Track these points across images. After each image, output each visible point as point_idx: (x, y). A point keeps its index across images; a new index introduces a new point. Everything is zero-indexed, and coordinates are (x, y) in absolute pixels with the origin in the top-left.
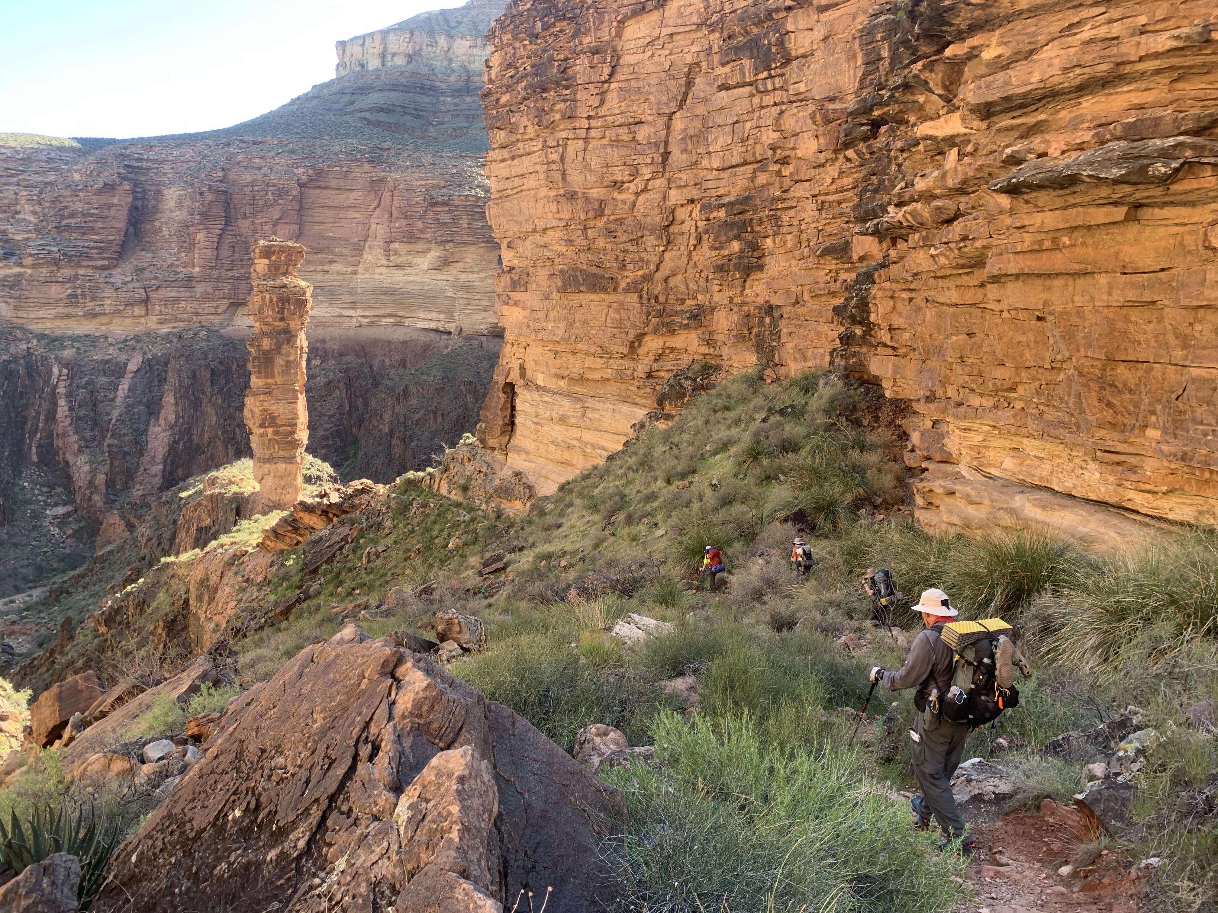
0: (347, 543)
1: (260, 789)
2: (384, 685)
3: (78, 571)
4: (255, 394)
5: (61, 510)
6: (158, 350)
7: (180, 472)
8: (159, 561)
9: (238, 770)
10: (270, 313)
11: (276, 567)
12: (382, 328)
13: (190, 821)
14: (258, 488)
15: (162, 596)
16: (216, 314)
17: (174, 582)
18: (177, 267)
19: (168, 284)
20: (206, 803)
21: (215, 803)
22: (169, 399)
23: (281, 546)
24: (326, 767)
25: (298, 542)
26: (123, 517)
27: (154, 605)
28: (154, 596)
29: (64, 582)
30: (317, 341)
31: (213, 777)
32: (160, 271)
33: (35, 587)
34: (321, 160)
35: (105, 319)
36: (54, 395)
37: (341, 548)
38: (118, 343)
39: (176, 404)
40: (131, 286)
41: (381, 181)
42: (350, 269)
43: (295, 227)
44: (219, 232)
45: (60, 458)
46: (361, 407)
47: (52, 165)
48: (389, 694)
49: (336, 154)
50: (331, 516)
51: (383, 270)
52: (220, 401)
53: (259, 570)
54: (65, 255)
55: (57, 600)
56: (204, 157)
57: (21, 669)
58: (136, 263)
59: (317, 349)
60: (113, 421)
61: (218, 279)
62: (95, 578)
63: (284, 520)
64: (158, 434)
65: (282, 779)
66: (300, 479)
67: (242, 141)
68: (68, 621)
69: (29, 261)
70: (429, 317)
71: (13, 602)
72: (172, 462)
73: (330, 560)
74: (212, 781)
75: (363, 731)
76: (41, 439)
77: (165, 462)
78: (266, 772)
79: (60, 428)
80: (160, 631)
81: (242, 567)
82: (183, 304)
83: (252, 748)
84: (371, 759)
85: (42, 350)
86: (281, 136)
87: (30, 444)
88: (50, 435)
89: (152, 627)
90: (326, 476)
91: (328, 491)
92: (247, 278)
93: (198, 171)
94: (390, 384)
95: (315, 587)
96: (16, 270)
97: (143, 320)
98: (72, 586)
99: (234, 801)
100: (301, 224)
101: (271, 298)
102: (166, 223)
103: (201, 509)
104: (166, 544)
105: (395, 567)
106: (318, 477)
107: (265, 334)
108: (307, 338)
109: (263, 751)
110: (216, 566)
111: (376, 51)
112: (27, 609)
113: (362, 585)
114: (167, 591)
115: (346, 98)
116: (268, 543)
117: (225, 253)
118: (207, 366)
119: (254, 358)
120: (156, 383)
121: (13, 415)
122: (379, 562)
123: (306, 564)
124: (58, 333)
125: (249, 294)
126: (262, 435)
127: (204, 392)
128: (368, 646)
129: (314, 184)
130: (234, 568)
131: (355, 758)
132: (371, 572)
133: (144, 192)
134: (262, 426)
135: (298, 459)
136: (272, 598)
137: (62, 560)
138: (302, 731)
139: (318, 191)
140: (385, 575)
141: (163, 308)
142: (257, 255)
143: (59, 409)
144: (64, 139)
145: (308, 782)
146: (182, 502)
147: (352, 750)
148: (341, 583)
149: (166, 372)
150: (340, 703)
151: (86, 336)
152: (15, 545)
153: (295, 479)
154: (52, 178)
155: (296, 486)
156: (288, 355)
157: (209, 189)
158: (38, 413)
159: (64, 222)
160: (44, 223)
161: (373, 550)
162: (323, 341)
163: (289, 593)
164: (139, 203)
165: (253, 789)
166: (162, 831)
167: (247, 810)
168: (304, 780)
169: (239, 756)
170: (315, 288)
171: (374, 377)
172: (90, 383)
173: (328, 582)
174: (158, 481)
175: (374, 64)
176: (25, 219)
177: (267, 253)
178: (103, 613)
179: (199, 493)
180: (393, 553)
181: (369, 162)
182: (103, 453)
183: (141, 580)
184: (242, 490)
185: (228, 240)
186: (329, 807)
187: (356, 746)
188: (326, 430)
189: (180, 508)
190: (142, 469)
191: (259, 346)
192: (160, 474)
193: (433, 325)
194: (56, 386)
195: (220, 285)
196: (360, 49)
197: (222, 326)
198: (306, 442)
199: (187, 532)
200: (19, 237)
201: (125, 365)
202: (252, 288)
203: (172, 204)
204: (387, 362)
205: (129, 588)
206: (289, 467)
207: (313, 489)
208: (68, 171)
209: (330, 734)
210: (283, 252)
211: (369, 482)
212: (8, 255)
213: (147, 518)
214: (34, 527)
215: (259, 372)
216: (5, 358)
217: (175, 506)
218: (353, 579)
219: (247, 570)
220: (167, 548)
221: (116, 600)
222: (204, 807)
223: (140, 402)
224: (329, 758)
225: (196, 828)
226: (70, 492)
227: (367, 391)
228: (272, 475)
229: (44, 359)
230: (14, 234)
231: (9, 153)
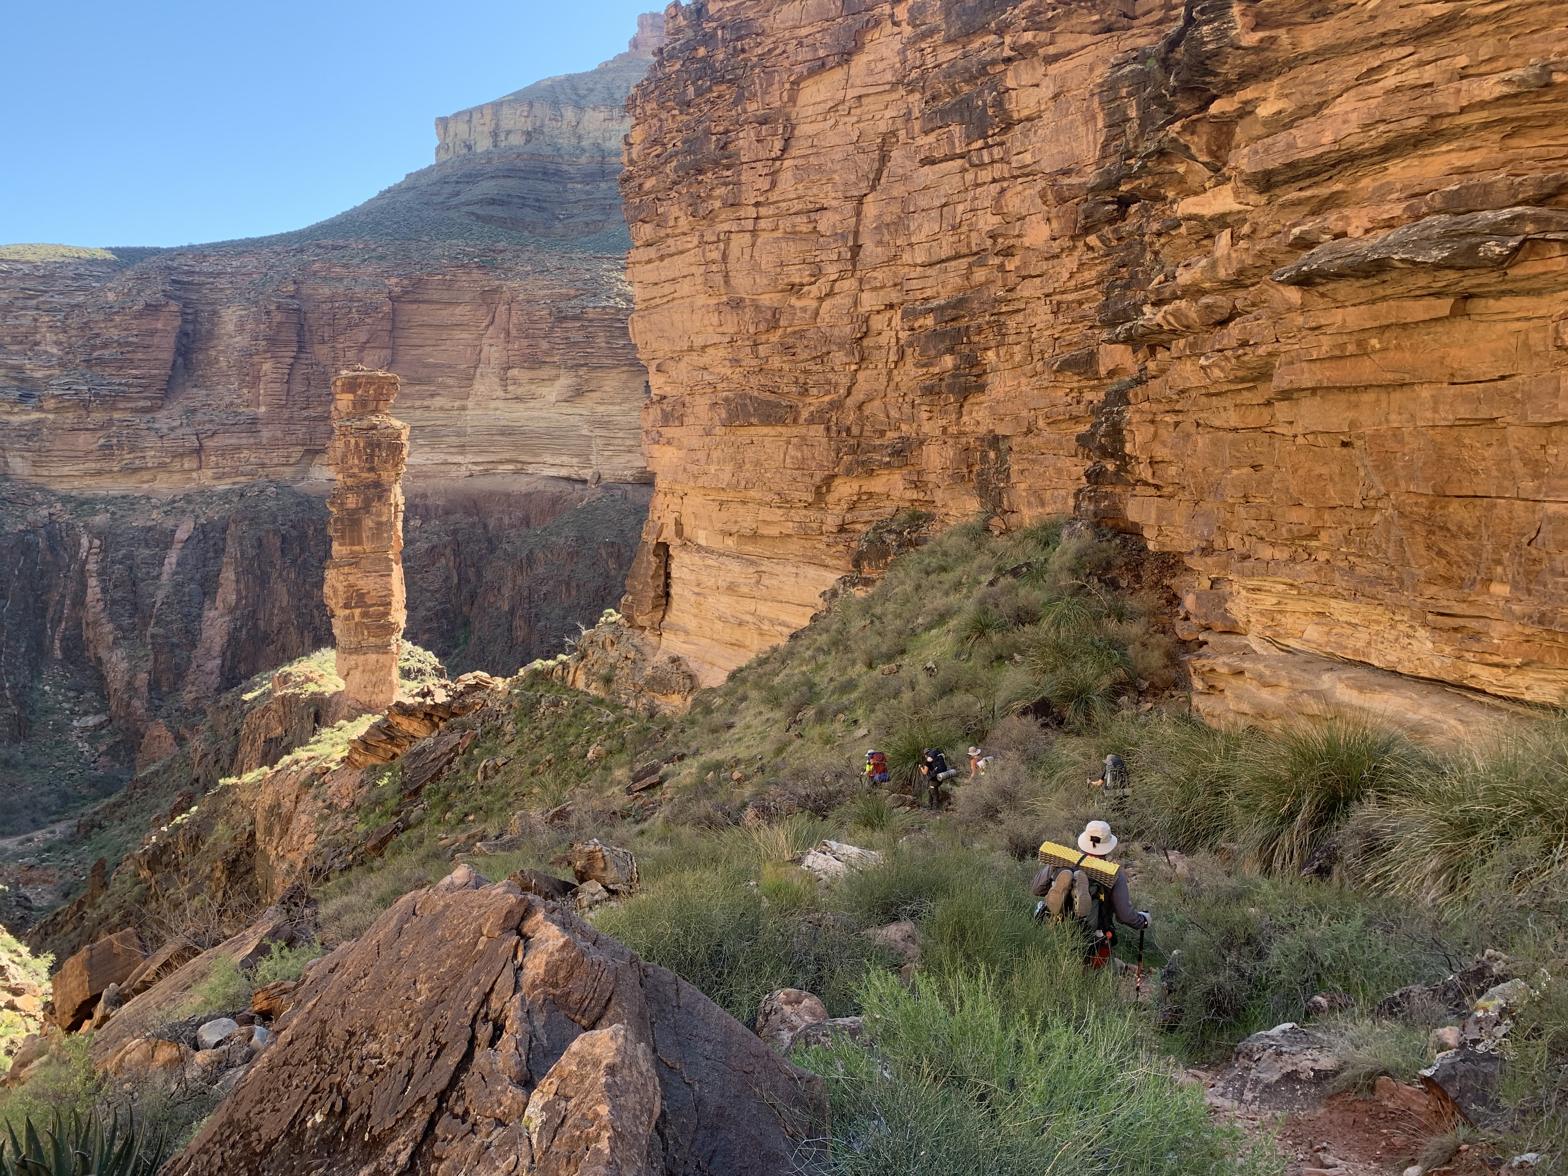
0: (457, 754)
1: (348, 1085)
2: (506, 944)
3: (113, 799)
4: (337, 566)
5: (91, 721)
6: (214, 513)
7: (243, 668)
8: (217, 784)
9: (319, 1060)
10: (356, 462)
11: (366, 788)
12: (499, 478)
13: (257, 1129)
14: (342, 686)
15: (220, 828)
16: (288, 465)
17: (236, 810)
18: (238, 406)
19: (226, 428)
20: (278, 1106)
21: (289, 1105)
22: (228, 575)
23: (373, 760)
24: (434, 1054)
25: (395, 755)
26: (170, 728)
27: (211, 840)
28: (211, 827)
29: (96, 813)
30: (416, 496)
31: (287, 1070)
32: (216, 413)
33: (59, 821)
34: (418, 267)
35: (146, 475)
36: (83, 573)
37: (450, 762)
38: (163, 505)
39: (238, 581)
40: (180, 432)
41: (494, 291)
42: (457, 404)
43: (387, 352)
44: (289, 361)
45: (91, 653)
46: (473, 579)
47: (81, 283)
48: (515, 956)
49: (437, 259)
50: (436, 720)
51: (500, 404)
52: (293, 576)
53: (344, 791)
54: (96, 395)
55: (87, 837)
56: (271, 267)
57: (41, 927)
58: (186, 402)
59: (416, 506)
60: (158, 605)
61: (290, 420)
62: (135, 807)
63: (376, 727)
64: (214, 619)
65: (376, 1072)
66: (396, 673)
67: (319, 246)
68: (101, 864)
69: (51, 404)
70: (558, 461)
71: (30, 840)
72: (233, 656)
73: (435, 778)
74: (286, 1075)
75: (482, 1006)
76: (66, 629)
77: (223, 655)
78: (356, 1062)
79: (90, 615)
80: (218, 874)
81: (322, 789)
82: (245, 454)
83: (337, 1030)
84: (492, 1043)
85: (67, 516)
86: (367, 238)
87: (53, 636)
88: (78, 625)
89: (208, 870)
90: (429, 669)
91: (432, 688)
92: (326, 418)
93: (264, 285)
94: (509, 548)
95: (417, 812)
96: (35, 416)
97: (195, 475)
98: (105, 818)
99: (314, 1102)
100: (394, 348)
101: (357, 443)
102: (223, 351)
103: (270, 715)
104: (225, 761)
105: (520, 784)
106: (419, 670)
107: (349, 489)
108: (403, 493)
109: (352, 1034)
110: (289, 788)
111: (486, 129)
112: (48, 850)
113: (477, 809)
114: (228, 822)
115: (448, 189)
116: (357, 757)
117: (298, 387)
118: (276, 532)
119: (336, 520)
120: (211, 554)
121: (31, 600)
122: (498, 778)
123: (404, 783)
124: (88, 494)
125: (329, 438)
126: (347, 618)
127: (272, 565)
128: (486, 892)
129: (410, 297)
130: (312, 791)
131: (472, 1041)
132: (489, 792)
133: (196, 313)
134: (346, 606)
135: (394, 648)
136: (361, 828)
137: (93, 785)
138: (402, 1007)
139: (415, 306)
140: (506, 795)
141: (220, 459)
142: (339, 389)
143: (89, 591)
144: (96, 250)
145: (410, 1075)
146: (246, 706)
147: (468, 1032)
148: (450, 807)
149: (224, 539)
150: (451, 968)
151: (123, 497)
152: (34, 767)
153: (390, 673)
154: (80, 298)
155: (391, 682)
156: (379, 514)
157: (278, 308)
158: (63, 596)
159: (95, 354)
160: (70, 356)
161: (491, 763)
162: (424, 496)
163: (383, 822)
164: (189, 328)
165: (339, 1086)
166: (221, 1143)
167: (330, 1113)
168: (405, 1072)
169: (321, 1041)
170: (413, 428)
171: (490, 540)
172: (129, 556)
173: (433, 806)
174: (214, 680)
175: (483, 145)
176: (46, 352)
177: (351, 386)
178: (146, 852)
179: (268, 694)
180: (517, 767)
181: (479, 267)
182: (145, 645)
183: (194, 809)
184: (322, 689)
185: (301, 371)
186: (439, 1110)
187: (472, 1026)
188: (428, 610)
189: (243, 714)
190: (194, 665)
191: (342, 504)
192: (217, 671)
193: (564, 472)
194: (85, 562)
195: (292, 427)
196: (465, 127)
197: (295, 480)
198: (403, 625)
199: (252, 745)
200: (39, 374)
201: (173, 532)
202: (332, 431)
203: (231, 327)
204: (506, 521)
205: (178, 820)
206: (382, 658)
207: (414, 686)
208: (101, 290)
209: (439, 1010)
210: (371, 384)
211: (484, 675)
212: (25, 397)
213: (201, 728)
214: (57, 742)
215: (343, 537)
216: (22, 527)
217: (236, 712)
218: (466, 802)
219: (329, 792)
220: (226, 766)
221: (161, 835)
222: (275, 1110)
223: (192, 579)
224: (437, 1042)
225: (265, 1138)
226: (103, 697)
227: (481, 558)
228: (360, 668)
229: (71, 527)
230: (32, 370)
231: (26, 269)
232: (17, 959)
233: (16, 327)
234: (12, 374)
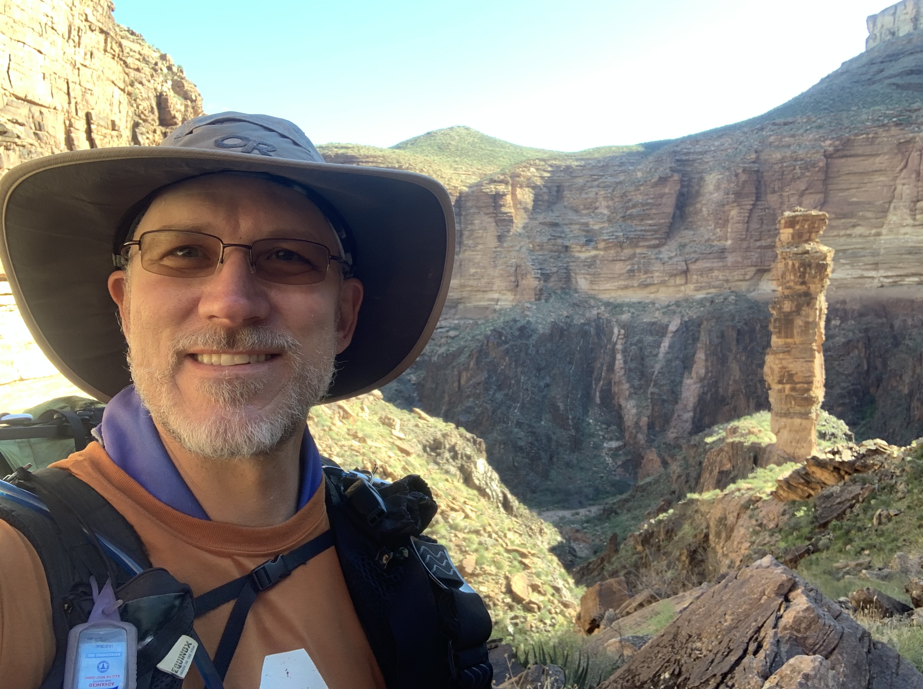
0: (858, 501)
1: (683, 661)
2: (776, 603)
3: (624, 496)
4: (775, 353)
5: (614, 444)
6: (693, 314)
7: (707, 420)
8: (686, 497)
9: (673, 647)
10: (792, 277)
11: (787, 517)
12: (905, 288)
13: (639, 675)
14: (774, 439)
15: (686, 527)
16: (744, 280)
17: (698, 516)
18: (713, 241)
19: (704, 256)
20: (650, 665)
21: (655, 666)
22: (701, 356)
23: (793, 497)
24: (725, 654)
25: (810, 496)
26: (659, 455)
27: (680, 534)
28: (680, 526)
29: (614, 504)
30: (837, 302)
31: (658, 648)
32: (699, 246)
33: (593, 505)
34: (847, 130)
35: (653, 289)
36: (613, 351)
37: (852, 506)
38: (662, 308)
39: (706, 360)
40: (675, 260)
41: (908, 142)
42: (873, 231)
43: (820, 196)
44: (749, 207)
45: (615, 402)
46: (879, 366)
47: (622, 168)
48: (779, 610)
49: (863, 122)
50: (843, 473)
51: (908, 230)
52: (744, 358)
53: (772, 517)
54: (627, 238)
55: (608, 518)
56: (741, 143)
57: (581, 569)
58: (680, 240)
59: (837, 310)
60: (656, 373)
61: (748, 249)
62: (636, 503)
63: (797, 473)
64: (690, 385)
65: (698, 658)
66: (814, 436)
67: (774, 124)
68: (614, 537)
69: (602, 245)
71: (577, 514)
72: (701, 411)
73: (840, 517)
74: (656, 651)
75: (755, 634)
76: (603, 386)
77: (695, 410)
78: (689, 651)
79: (617, 377)
80: (684, 558)
81: (756, 512)
82: (716, 273)
83: (684, 633)
84: (755, 653)
85: (607, 315)
86: (810, 114)
87: (596, 389)
88: (609, 384)
89: (678, 554)
90: (840, 434)
91: (841, 449)
92: (772, 247)
93: (735, 156)
94: (911, 344)
95: (824, 541)
96: (593, 253)
97: (683, 288)
98: (619, 507)
99: (666, 667)
100: (826, 193)
101: (793, 265)
102: (705, 204)
103: (723, 454)
104: (692, 483)
105: (908, 533)
106: (833, 434)
107: (786, 297)
108: (827, 300)
109: (690, 636)
110: (733, 508)
111: (908, 17)
112: (587, 522)
113: (872, 547)
114: (691, 524)
115: (875, 68)
116: (781, 492)
117: (754, 225)
118: (734, 327)
119: (776, 320)
120: (690, 341)
121: (585, 366)
122: (890, 525)
123: (816, 517)
124: (619, 301)
125: (774, 261)
126: (780, 391)
127: (730, 350)
129: (840, 154)
130: (749, 512)
131: (745, 652)
132: (882, 535)
133: (690, 180)
134: (780, 382)
135: (813, 415)
136: (782, 545)
137: (613, 485)
138: (716, 626)
139: (843, 160)
140: (895, 540)
141: (699, 278)
142: (782, 226)
143: (617, 362)
144: (633, 146)
145: (712, 662)
146: (708, 446)
147: (744, 646)
148: (850, 541)
149: (699, 332)
150: (745, 610)
151: (639, 303)
152: (581, 469)
153: (809, 434)
154: (622, 178)
155: (810, 441)
156: (807, 316)
157: (744, 171)
158: (602, 365)
159: (629, 212)
160: (614, 215)
161: (885, 513)
162: (844, 302)
163: (799, 543)
164: (685, 190)
165: (679, 661)
166: (623, 679)
167: (672, 674)
168: (710, 660)
169: (675, 638)
170: (837, 252)
171: (895, 337)
172: (640, 341)
173: (837, 538)
174: (688, 426)
175: (905, 29)
176: (601, 213)
177: (792, 223)
178: (641, 534)
179: (722, 440)
180: (906, 519)
181: (897, 125)
182: (647, 399)
183: (671, 511)
184: (760, 441)
185: (758, 213)
186: (722, 682)
187: (748, 643)
188: (843, 389)
189: (705, 452)
190: (676, 415)
191: (780, 308)
192: (690, 420)
194: (616, 344)
195: (749, 254)
196: (891, 19)
197: (748, 291)
198: (821, 399)
199: (710, 474)
200: (596, 227)
201: (667, 326)
202: (776, 256)
203: (711, 188)
204: (910, 322)
205: (661, 516)
206: (804, 422)
207: (827, 445)
208: (634, 171)
209: (734, 632)
210: (806, 220)
211: (883, 443)
212: (589, 241)
213: (678, 457)
214: (595, 456)
215: (779, 332)
216: (582, 321)
217: (701, 450)
218: (863, 539)
219: (761, 515)
220: (693, 486)
221: (650, 524)
222: (648, 667)
223: (677, 358)
224: (729, 648)
225: (641, 680)
226: (621, 430)
227: (887, 351)
228: (788, 429)
229: (609, 321)
230: (593, 225)
231: (593, 163)
232: (567, 586)
233: (586, 199)
234: (583, 228)
